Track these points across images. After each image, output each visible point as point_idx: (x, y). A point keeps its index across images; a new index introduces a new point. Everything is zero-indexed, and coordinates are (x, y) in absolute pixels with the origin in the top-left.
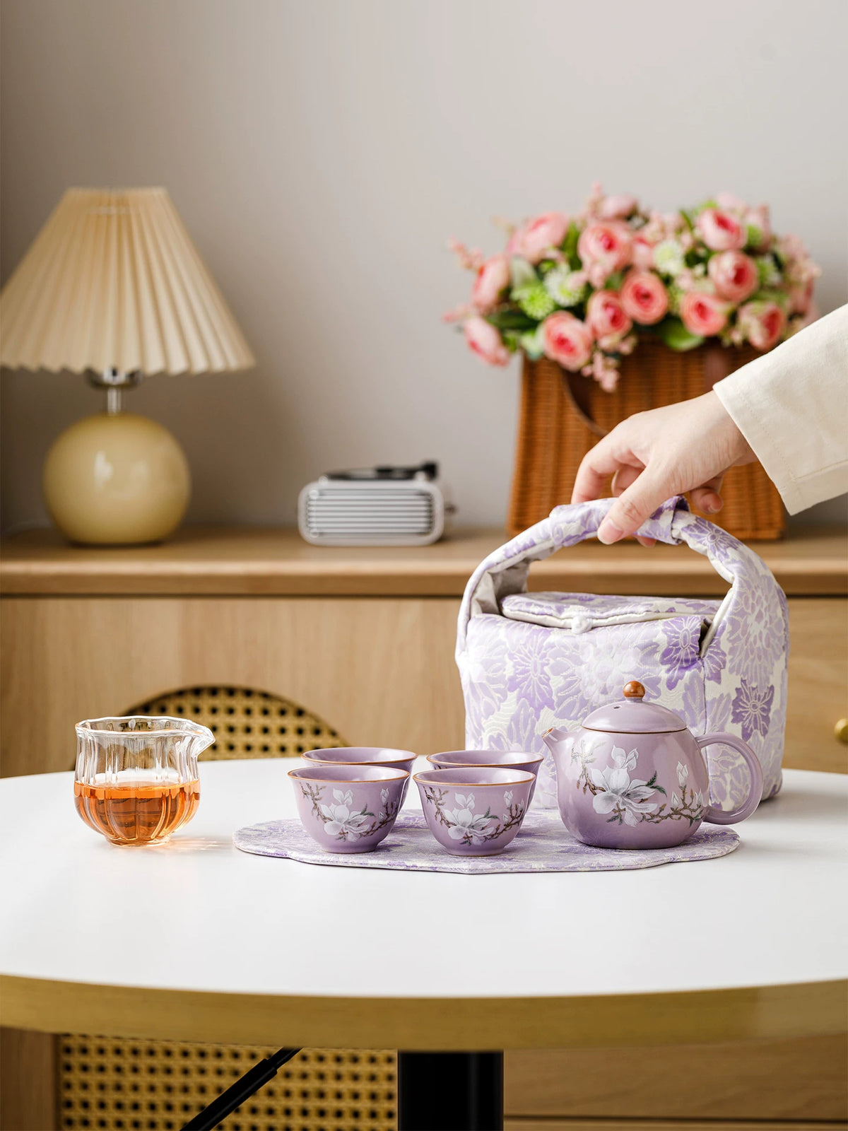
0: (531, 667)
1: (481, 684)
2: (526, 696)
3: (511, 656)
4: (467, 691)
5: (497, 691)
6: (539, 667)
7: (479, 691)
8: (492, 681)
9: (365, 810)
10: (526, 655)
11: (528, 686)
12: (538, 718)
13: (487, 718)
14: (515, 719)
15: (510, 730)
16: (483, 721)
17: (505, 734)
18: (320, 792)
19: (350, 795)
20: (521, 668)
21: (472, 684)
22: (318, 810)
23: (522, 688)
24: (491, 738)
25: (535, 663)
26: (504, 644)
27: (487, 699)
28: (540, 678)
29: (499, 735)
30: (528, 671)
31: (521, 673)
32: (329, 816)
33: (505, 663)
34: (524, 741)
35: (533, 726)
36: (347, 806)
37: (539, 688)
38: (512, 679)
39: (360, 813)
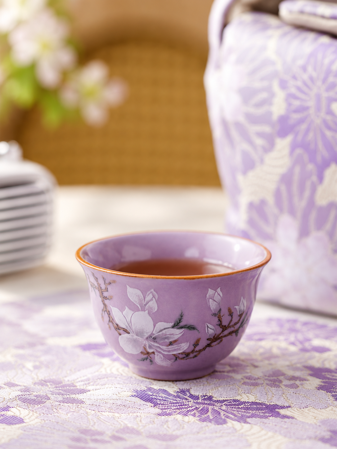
0: (311, 103)
1: (238, 125)
2: (305, 146)
3: (283, 85)
4: (218, 132)
5: (261, 135)
6: (324, 103)
7: (235, 134)
8: (253, 119)
9: (180, 320)
10: (305, 84)
11: (308, 131)
12: (321, 178)
13: (245, 173)
14: (286, 179)
15: (278, 194)
16: (240, 178)
17: (271, 200)
18: (110, 288)
19: (154, 296)
20: (296, 103)
21: (225, 123)
22: (109, 314)
23: (296, 135)
24: (251, 205)
25: (318, 98)
26: (273, 63)
27: (245, 146)
28: (325, 122)
29: (263, 202)
30: (306, 109)
31: (297, 111)
32: (124, 327)
33: (272, 95)
34: (299, 214)
35: (314, 190)
36: (149, 313)
37: (323, 136)
38: (283, 119)
39: (172, 324)
